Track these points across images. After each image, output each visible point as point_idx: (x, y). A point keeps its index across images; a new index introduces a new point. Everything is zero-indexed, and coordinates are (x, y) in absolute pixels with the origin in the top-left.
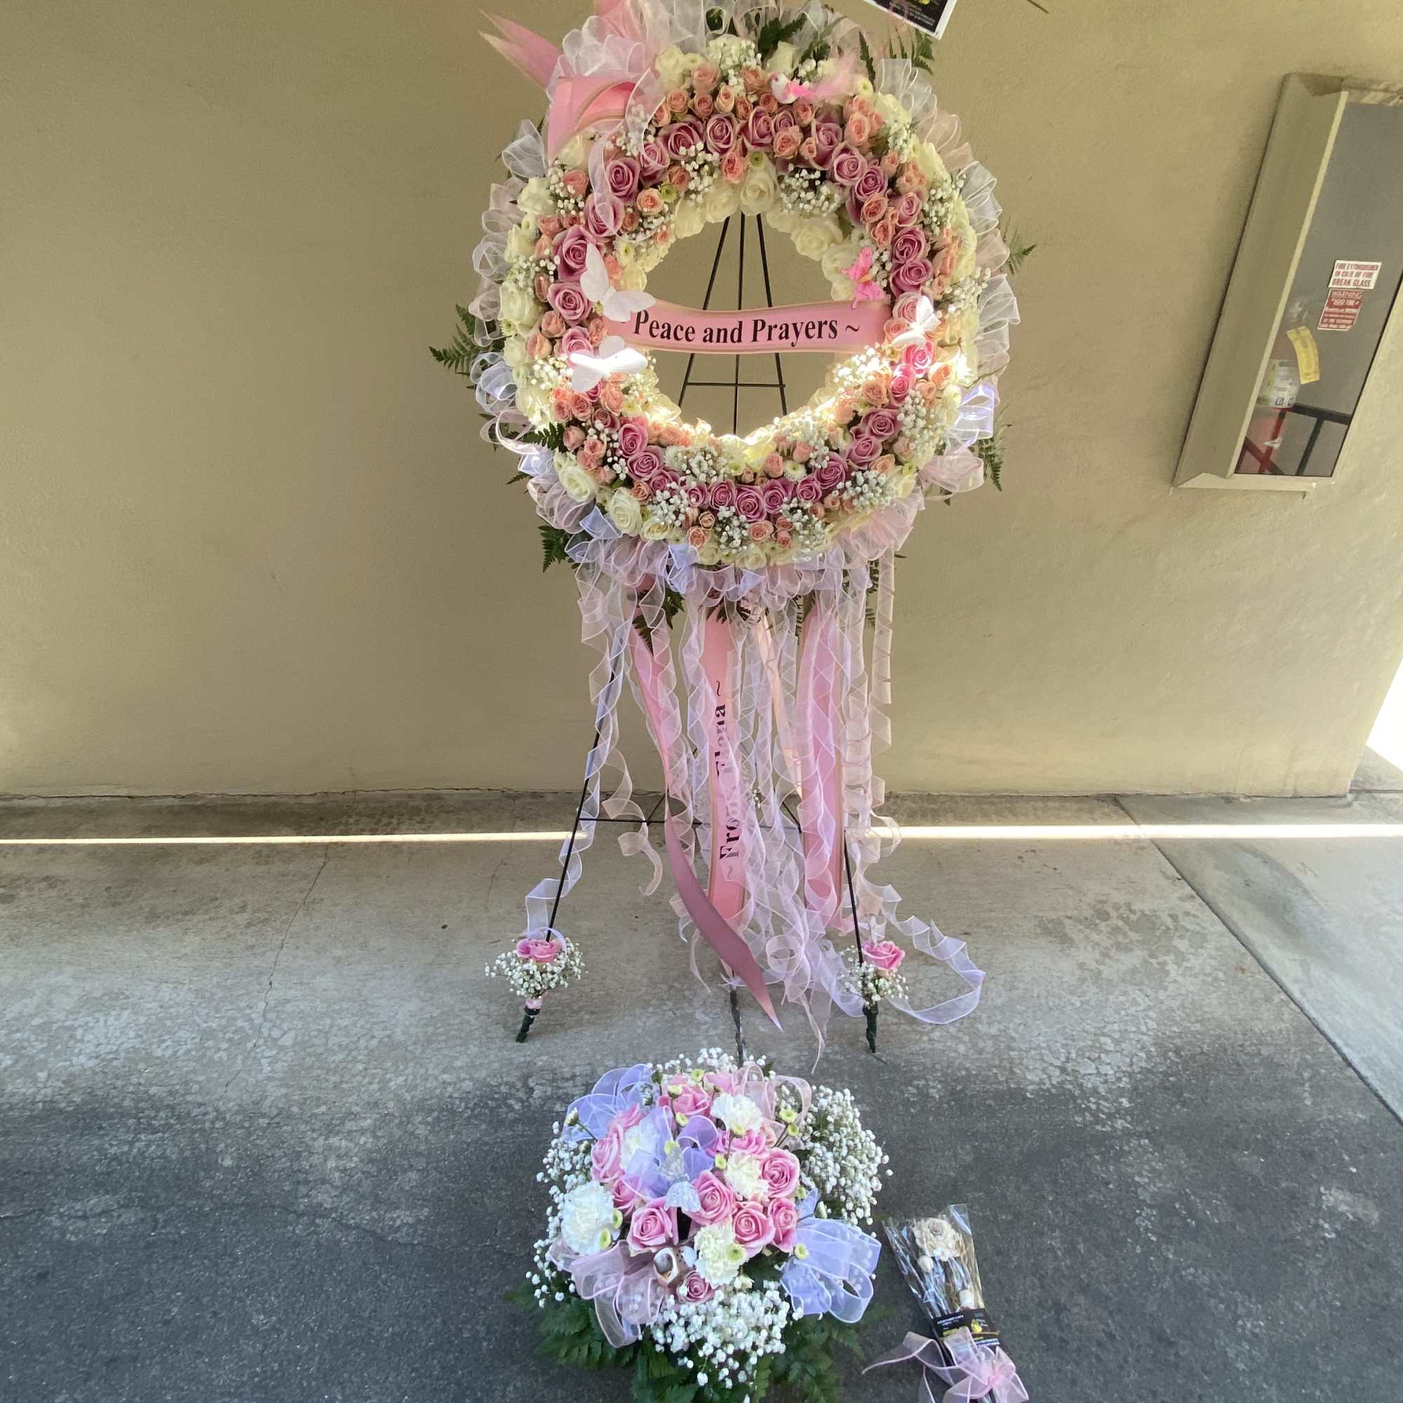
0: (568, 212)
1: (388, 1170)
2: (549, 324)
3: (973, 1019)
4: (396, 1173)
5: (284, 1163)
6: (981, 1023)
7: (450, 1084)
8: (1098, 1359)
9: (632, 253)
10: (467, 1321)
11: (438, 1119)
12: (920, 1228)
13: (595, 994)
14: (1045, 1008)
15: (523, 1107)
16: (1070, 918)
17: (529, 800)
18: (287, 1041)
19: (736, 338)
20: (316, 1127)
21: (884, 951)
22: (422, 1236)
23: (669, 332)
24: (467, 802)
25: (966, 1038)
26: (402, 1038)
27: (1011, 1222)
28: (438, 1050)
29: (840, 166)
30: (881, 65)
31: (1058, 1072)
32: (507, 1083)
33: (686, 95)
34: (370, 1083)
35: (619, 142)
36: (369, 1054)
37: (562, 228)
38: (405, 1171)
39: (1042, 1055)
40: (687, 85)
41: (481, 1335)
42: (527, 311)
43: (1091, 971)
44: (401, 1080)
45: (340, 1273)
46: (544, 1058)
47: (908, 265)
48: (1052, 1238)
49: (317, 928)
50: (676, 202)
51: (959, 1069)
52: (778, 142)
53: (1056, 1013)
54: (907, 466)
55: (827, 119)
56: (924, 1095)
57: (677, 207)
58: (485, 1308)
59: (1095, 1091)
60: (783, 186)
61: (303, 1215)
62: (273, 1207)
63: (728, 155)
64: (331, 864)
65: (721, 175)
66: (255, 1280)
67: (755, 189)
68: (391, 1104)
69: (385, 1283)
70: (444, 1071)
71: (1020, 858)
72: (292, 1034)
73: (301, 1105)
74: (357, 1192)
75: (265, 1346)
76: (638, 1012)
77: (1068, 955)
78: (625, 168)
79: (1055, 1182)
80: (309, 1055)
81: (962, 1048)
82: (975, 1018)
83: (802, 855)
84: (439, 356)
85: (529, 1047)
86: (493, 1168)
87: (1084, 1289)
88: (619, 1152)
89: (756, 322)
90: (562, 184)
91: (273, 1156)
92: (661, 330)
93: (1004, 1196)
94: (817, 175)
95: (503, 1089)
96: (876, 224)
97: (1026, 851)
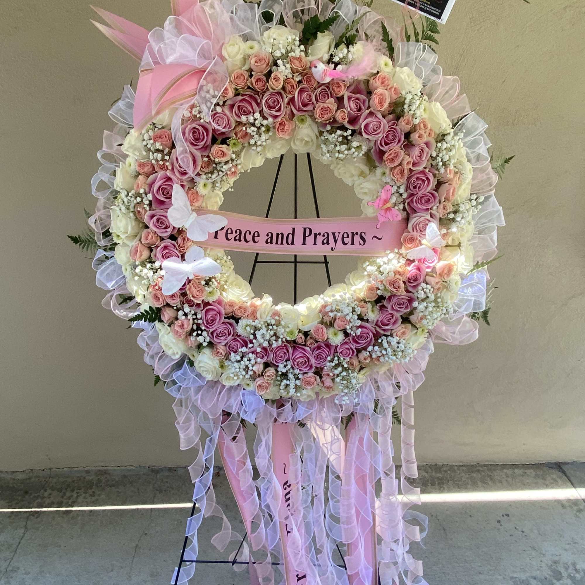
0: (157, 160)
2: (147, 239)
9: (210, 186)
16: (535, 578)
17: (166, 474)
19: (290, 241)
23: (240, 236)
29: (366, 126)
30: (399, 45)
33: (246, 75)
35: (195, 112)
37: (154, 171)
40: (246, 67)
42: (130, 228)
47: (420, 194)
50: (241, 151)
52: (318, 112)
54: (420, 330)
55: (356, 91)
57: (243, 154)
60: (322, 138)
63: (279, 120)
64: (28, 535)
65: (274, 134)
67: (302, 140)
78: (200, 129)
84: (75, 240)
89: (305, 229)
90: (152, 142)
92: (234, 235)
94: (349, 132)
96: (395, 167)
97: (503, 516)
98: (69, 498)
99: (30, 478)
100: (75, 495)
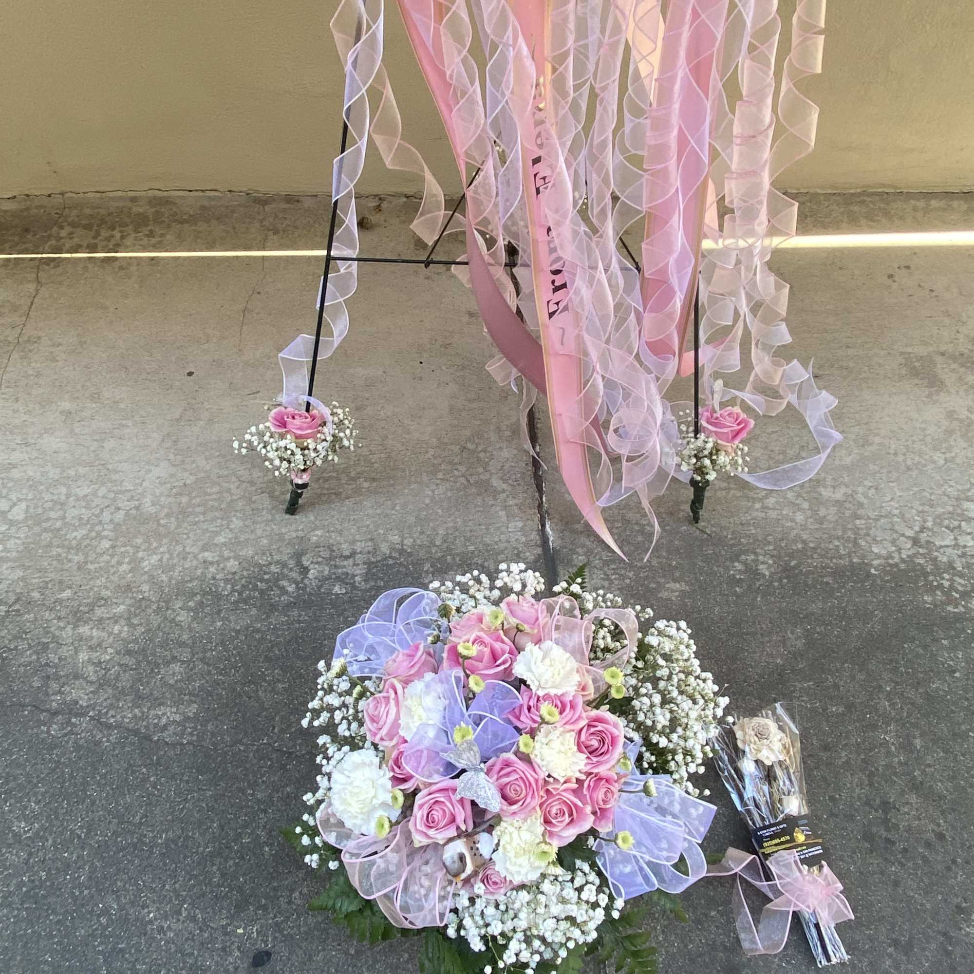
1: (149, 663)
3: (816, 482)
4: (158, 666)
5: (29, 656)
6: (825, 487)
7: (212, 563)
8: (925, 859)
10: (246, 825)
11: (201, 604)
12: (743, 729)
13: (373, 459)
14: (903, 468)
15: (298, 588)
16: (943, 354)
17: (283, 205)
18: (18, 513)
20: (63, 614)
21: (729, 421)
22: (191, 734)
24: (203, 208)
25: (806, 505)
26: (153, 510)
27: (843, 714)
28: (196, 523)
31: (909, 545)
32: (278, 562)
34: (120, 563)
36: (114, 530)
38: (167, 663)
39: (893, 524)
41: (263, 839)
43: (961, 421)
44: (154, 559)
45: (104, 776)
46: (319, 533)
48: (886, 733)
49: (38, 375)
51: (795, 541)
53: (915, 473)
56: (752, 572)
58: (265, 811)
59: (951, 566)
61: (56, 713)
62: (23, 706)
64: (44, 292)
66: (12, 785)
68: (145, 587)
69: (155, 787)
70: (204, 549)
71: (891, 276)
72: (23, 505)
73: (43, 589)
74: (114, 687)
75: (30, 854)
76: (425, 479)
77: (935, 402)
79: (895, 670)
80: (45, 530)
81: (799, 517)
82: (818, 481)
83: (641, 309)
85: (301, 521)
86: (267, 659)
87: (915, 787)
88: (398, 712)
91: (16, 648)
93: (836, 686)
95: (274, 569)
97: (899, 268)
98: (108, 239)
99: (28, 209)
100: (118, 235)
